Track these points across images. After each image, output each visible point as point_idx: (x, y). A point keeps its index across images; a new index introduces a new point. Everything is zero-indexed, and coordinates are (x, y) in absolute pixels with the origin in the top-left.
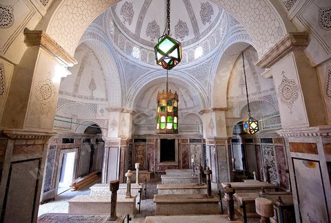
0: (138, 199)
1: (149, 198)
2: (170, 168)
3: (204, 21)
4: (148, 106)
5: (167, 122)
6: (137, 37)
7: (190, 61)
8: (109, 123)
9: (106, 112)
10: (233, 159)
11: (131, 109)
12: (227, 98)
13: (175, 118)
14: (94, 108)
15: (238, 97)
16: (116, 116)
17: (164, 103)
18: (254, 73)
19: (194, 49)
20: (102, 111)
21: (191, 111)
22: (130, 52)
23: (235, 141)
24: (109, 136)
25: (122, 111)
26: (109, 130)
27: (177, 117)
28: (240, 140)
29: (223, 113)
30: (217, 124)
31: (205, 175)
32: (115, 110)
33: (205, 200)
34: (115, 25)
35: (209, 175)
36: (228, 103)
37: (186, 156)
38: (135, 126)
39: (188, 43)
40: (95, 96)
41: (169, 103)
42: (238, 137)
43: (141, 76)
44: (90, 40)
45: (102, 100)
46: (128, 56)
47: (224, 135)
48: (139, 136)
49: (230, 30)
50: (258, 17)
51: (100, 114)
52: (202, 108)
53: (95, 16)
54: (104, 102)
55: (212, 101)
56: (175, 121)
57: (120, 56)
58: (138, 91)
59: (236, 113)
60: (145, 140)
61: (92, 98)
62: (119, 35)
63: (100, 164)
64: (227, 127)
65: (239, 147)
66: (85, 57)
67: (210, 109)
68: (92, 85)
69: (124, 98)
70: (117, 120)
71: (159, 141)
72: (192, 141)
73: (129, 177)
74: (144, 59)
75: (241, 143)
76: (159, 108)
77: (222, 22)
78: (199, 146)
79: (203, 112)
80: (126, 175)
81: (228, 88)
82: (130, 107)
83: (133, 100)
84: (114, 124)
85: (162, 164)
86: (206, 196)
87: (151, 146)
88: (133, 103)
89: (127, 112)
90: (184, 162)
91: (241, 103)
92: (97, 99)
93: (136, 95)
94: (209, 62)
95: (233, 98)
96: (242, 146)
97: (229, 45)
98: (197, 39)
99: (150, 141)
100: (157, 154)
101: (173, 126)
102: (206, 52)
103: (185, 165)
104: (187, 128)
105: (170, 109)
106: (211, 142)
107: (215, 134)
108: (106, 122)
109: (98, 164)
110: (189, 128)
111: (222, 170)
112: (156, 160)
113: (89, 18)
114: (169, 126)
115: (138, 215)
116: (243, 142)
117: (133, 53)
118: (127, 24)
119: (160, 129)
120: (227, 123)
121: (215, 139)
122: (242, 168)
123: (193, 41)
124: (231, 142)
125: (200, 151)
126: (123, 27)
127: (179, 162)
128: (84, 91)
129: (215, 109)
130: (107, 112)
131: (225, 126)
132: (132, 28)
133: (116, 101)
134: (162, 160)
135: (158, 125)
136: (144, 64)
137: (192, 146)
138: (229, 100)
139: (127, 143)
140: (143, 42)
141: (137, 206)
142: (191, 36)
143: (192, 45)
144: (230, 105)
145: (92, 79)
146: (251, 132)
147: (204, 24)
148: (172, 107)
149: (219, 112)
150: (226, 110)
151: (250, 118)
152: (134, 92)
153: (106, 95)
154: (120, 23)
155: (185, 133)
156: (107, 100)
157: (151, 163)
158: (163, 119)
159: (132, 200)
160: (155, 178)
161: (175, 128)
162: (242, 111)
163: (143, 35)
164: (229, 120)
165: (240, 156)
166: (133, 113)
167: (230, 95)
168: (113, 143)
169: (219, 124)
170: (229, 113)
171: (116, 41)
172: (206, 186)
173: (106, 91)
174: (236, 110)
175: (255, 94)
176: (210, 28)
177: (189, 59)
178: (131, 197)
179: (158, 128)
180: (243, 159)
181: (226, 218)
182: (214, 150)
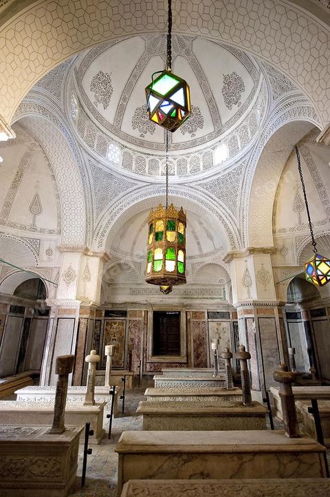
0: (107, 412)
2: (170, 365)
3: (229, 104)
4: (132, 249)
5: (165, 259)
6: (116, 129)
7: (206, 168)
8: (62, 272)
9: (56, 254)
10: (290, 349)
11: (102, 249)
12: (274, 232)
13: (181, 253)
14: (35, 245)
15: (292, 229)
16: (73, 262)
17: (160, 226)
18: (319, 186)
19: (214, 149)
20: (49, 252)
21: (208, 260)
22: (103, 151)
23: (293, 316)
24: (59, 297)
25: (86, 252)
26: (60, 287)
27: (184, 250)
28: (303, 314)
29: (267, 258)
30: (256, 277)
32: (73, 250)
33: (239, 409)
34: (81, 105)
35: (245, 361)
36: (275, 239)
37: (201, 342)
38: (108, 285)
39: (203, 141)
40: (39, 225)
41: (171, 226)
42: (299, 308)
43: (121, 194)
44: (34, 114)
45: (51, 232)
46: (99, 158)
47: (271, 298)
48: (113, 304)
49: (272, 108)
50: (316, 62)
51: (45, 257)
52: (229, 250)
54: (54, 237)
55: (247, 240)
56: (181, 258)
57: (86, 156)
58: (116, 219)
59: (291, 259)
60: (124, 314)
61: (33, 229)
62: (88, 122)
63: (39, 358)
64: (277, 284)
65: (300, 328)
66: (28, 155)
67: (244, 250)
68: (36, 207)
69: (91, 230)
70: (76, 268)
71: (151, 315)
72: (213, 315)
73: (93, 363)
74: (127, 165)
75: (303, 320)
76: (151, 236)
77: (260, 100)
78: (226, 325)
79: (230, 257)
80: (87, 359)
81: (274, 214)
82: (100, 247)
83: (106, 234)
84: (69, 276)
85: (156, 359)
86: (241, 404)
87: (136, 324)
88: (105, 239)
89: (95, 254)
90: (197, 356)
91: (299, 239)
92: (42, 231)
93: (110, 226)
94: (240, 168)
95: (284, 230)
96: (308, 325)
97: (272, 133)
98: (219, 132)
99: (134, 314)
100: (146, 339)
101: (176, 266)
102: (233, 152)
103: (201, 363)
104: (203, 292)
105: (171, 236)
106: (247, 312)
107: (254, 297)
108: (55, 274)
111: (270, 364)
112: (145, 351)
114: (170, 267)
115: (107, 440)
116: (307, 316)
117: (109, 155)
118: (100, 107)
119: (153, 271)
120: (275, 276)
121: (255, 304)
122: (307, 369)
123: (211, 137)
124: (285, 319)
125: (228, 335)
126: (94, 111)
127: (188, 356)
128: (21, 215)
129: (252, 251)
130: (58, 253)
131: (272, 280)
132: (109, 114)
133: (75, 232)
134: (156, 352)
135: (150, 264)
136: (126, 172)
137: (212, 325)
138: (278, 235)
139: (92, 312)
140: (127, 137)
141: (105, 426)
142: (208, 128)
143: (209, 144)
144: (280, 243)
145: (37, 196)
146: (319, 281)
147: (229, 107)
148: (174, 234)
149: (261, 254)
150: (272, 252)
151: (317, 256)
152: (108, 220)
153: (59, 224)
154: (89, 104)
155: (198, 301)
156: (60, 232)
157: (134, 358)
158: (158, 254)
159: (96, 408)
161: (181, 270)
162: (303, 255)
163: (127, 127)
164: (279, 270)
165: (304, 345)
166: (105, 258)
167: (278, 227)
168: (65, 311)
169: (261, 277)
170: (278, 257)
171: (81, 131)
172: (240, 391)
173: (59, 217)
174: (290, 252)
175: (323, 223)
176: (239, 114)
177: (204, 166)
178: (94, 404)
179: (149, 270)
180: (311, 351)
181: (282, 434)
182: (253, 326)
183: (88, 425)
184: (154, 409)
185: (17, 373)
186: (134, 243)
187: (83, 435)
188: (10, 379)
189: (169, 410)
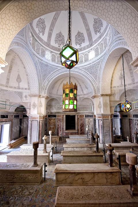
0: (51, 154)
1: (58, 153)
2: (72, 134)
3: (96, 32)
4: (57, 93)
5: (69, 104)
6: (48, 45)
7: (85, 61)
8: (31, 104)
9: (28, 97)
10: (114, 128)
11: (46, 95)
12: (111, 88)
13: (75, 101)
14: (20, 94)
15: (118, 87)
16: (35, 100)
17: (67, 91)
18: (131, 70)
19: (89, 52)
20: (26, 97)
21: (86, 96)
22: (43, 55)
23: (116, 116)
24: (31, 113)
25: (40, 96)
26: (31, 110)
27: (76, 100)
28: (119, 116)
29: (108, 98)
30: (103, 105)
31: (94, 139)
32: (35, 96)
33: (94, 154)
34: (33, 36)
35: (97, 139)
36: (111, 91)
37: (83, 126)
38: (49, 106)
39: (84, 48)
40: (21, 86)
41: (71, 91)
42: (118, 114)
43: (52, 73)
44: (16, 47)
45: (26, 89)
46: (42, 58)
47: (108, 112)
48: (51, 113)
49: (114, 39)
50: (133, 30)
51: (25, 99)
52: (94, 94)
53: (18, 30)
54: (27, 91)
55: (100, 91)
56: (75, 103)
57: (37, 58)
58: (50, 83)
59: (117, 98)
60: (55, 116)
61: (19, 88)
62: (36, 43)
63: (26, 132)
64: (111, 107)
65: (118, 121)
66: (13, 59)
67: (99, 95)
68: (19, 79)
69: (41, 88)
70: (36, 102)
71: (65, 117)
72: (87, 116)
73: (45, 140)
74: (54, 60)
75: (120, 118)
76: (64, 95)
77: (109, 32)
78: (92, 119)
79: (94, 97)
80: (43, 138)
81: (112, 81)
82: (44, 94)
83: (47, 89)
84: (34, 106)
85: (67, 131)
86: (95, 152)
87: (59, 120)
88: (46, 91)
89: (43, 97)
90: (81, 130)
91: (120, 91)
92: (22, 89)
93: (48, 86)
94: (99, 62)
95: (115, 87)
96: (121, 120)
97: (113, 50)
98: (91, 45)
99: (59, 116)
100: (63, 125)
101: (74, 107)
102: (97, 55)
103: (82, 133)
104: (83, 108)
105: (71, 95)
106: (99, 117)
107: (102, 112)
108: (29, 104)
109: (25, 132)
110: (85, 108)
111: (106, 135)
112: (63, 129)
113: (14, 32)
114: (71, 107)
116: (121, 117)
117: (46, 56)
118: (41, 35)
119: (65, 108)
120: (110, 104)
121: (102, 115)
122: (120, 134)
123: (88, 47)
124: (113, 117)
125: (92, 123)
126: (39, 37)
127: (78, 130)
128: (13, 83)
129: (102, 95)
130: (29, 97)
131: (109, 106)
132: (45, 38)
133: (35, 89)
134: (67, 129)
135: (64, 106)
136: (53, 63)
137: (87, 120)
138: (112, 89)
139: (43, 118)
140: (53, 48)
141: (51, 158)
142: (87, 43)
143: (87, 50)
144: (113, 92)
145: (19, 75)
146: (126, 110)
147: (96, 34)
148: (73, 94)
149: (106, 96)
150: (110, 95)
151: (126, 101)
152: (47, 83)
153: (29, 86)
154: (36, 34)
155: (82, 111)
156: (29, 89)
157: (59, 131)
158: (67, 102)
159: (47, 154)
160: (62, 140)
161: (75, 108)
162: (121, 97)
163: (53, 43)
164: (112, 102)
165: (119, 126)
166: (47, 98)
167: (113, 86)
168: (34, 118)
169: (105, 105)
170: (112, 97)
171: (34, 48)
172: (95, 145)
173: (28, 83)
174: (117, 95)
175: (129, 85)
176: (100, 37)
177: (85, 60)
178: (47, 152)
179: (63, 108)
180: (121, 129)
182: (101, 122)
183: (45, 164)
184: (67, 155)
185: (19, 137)
186: (58, 90)
187: (44, 166)
188: (17, 140)
189: (71, 155)
